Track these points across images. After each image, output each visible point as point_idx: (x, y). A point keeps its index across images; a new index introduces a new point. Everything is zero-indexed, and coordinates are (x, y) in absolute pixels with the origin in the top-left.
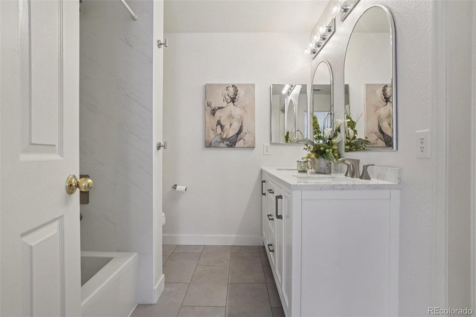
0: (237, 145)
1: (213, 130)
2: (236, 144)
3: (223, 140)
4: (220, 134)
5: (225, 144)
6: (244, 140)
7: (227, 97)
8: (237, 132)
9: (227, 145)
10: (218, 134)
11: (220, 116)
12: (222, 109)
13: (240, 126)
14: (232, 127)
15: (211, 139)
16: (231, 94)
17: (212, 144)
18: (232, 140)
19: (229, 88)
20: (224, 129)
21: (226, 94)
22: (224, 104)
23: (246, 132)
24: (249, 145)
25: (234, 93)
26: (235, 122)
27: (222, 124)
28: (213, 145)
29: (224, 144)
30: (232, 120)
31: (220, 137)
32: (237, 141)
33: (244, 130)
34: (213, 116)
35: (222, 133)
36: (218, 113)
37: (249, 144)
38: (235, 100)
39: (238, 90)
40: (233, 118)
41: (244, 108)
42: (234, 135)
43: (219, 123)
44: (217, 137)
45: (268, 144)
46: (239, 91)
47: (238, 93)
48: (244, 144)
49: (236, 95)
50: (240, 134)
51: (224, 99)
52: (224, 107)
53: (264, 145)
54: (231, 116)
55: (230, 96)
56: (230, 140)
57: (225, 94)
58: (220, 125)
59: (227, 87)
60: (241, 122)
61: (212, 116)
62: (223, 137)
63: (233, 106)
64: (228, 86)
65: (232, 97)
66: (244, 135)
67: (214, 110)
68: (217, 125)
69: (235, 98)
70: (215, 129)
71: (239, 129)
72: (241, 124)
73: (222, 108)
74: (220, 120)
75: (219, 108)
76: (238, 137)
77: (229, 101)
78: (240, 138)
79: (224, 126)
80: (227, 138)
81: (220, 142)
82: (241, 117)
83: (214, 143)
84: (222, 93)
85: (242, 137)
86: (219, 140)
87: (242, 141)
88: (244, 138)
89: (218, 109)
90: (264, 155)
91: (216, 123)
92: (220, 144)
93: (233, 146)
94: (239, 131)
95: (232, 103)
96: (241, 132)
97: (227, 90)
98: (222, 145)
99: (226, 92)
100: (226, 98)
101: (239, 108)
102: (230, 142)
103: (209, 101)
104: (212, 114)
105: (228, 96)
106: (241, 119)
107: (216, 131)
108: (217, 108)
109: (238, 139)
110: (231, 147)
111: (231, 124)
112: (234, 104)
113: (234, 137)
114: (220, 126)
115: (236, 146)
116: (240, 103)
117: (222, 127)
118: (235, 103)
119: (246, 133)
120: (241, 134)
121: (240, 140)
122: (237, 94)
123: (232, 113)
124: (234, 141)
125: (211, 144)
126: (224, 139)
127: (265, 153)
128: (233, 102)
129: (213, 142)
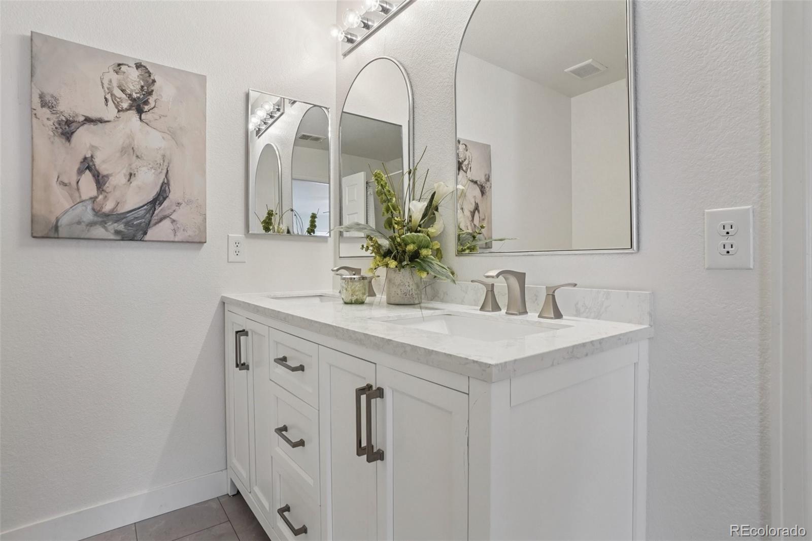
1: (65, 185)
2: (150, 232)
3: (104, 218)
4: (91, 198)
5: (113, 231)
6: (173, 221)
7: (118, 93)
8: (150, 198)
9: (117, 232)
10: (84, 197)
11: (94, 144)
12: (100, 125)
13: (161, 181)
14: (135, 182)
15: (58, 213)
16: (132, 88)
17: (60, 229)
18: (136, 218)
19: (123, 68)
20: (108, 186)
21: (115, 84)
22: (110, 112)
23: (180, 201)
24: (189, 236)
25: (142, 87)
26: (144, 169)
27: (100, 172)
28: (62, 232)
29: (106, 230)
30: (136, 163)
31: (93, 209)
32: (151, 225)
33: (175, 194)
34: (64, 141)
35: (101, 197)
36: (84, 137)
37: (190, 233)
38: (146, 108)
39: (154, 81)
40: (137, 157)
41: (172, 134)
42: (141, 205)
43: (87, 165)
44: (80, 208)
45: (239, 235)
46: (157, 84)
47: (155, 87)
48: (175, 231)
49: (150, 93)
50: (161, 204)
51: (109, 97)
52: (106, 119)
53: (228, 236)
54: (130, 150)
55: (129, 92)
56: (129, 219)
57: (110, 81)
58: (90, 171)
59: (119, 65)
60: (165, 171)
61: (59, 141)
62: (102, 207)
63: (139, 122)
64: (121, 62)
65: (135, 96)
66: (174, 207)
67: (68, 123)
68: (80, 172)
69: (146, 103)
70: (74, 184)
71: (158, 189)
72: (163, 176)
73: (101, 121)
74: (92, 157)
75: (88, 120)
76: (156, 212)
77: (125, 105)
78: (161, 215)
79: (107, 176)
80: (118, 214)
81: (91, 224)
82: (164, 156)
83: (70, 225)
84: (101, 79)
85: (167, 213)
86: (89, 216)
87: (166, 223)
88: (173, 217)
89: (83, 123)
90: (228, 262)
91: (76, 166)
92: (92, 228)
93: (139, 235)
94: (159, 195)
95: (133, 115)
96: (165, 199)
97: (117, 73)
98: (99, 232)
99: (115, 77)
100: (112, 95)
101: (160, 132)
102: (127, 224)
103: (49, 90)
104: (62, 134)
105: (123, 91)
106: (166, 164)
107: (78, 189)
108: (82, 119)
109: (155, 218)
110: (132, 239)
111: (131, 175)
112: (140, 118)
113: (142, 212)
114: (94, 176)
115: (147, 237)
116: (160, 117)
117: (100, 180)
118: (143, 116)
119: (179, 204)
120: (166, 203)
121: (161, 220)
122: (152, 91)
123: (136, 142)
124: (141, 223)
125: (56, 228)
126: (107, 216)
127: (233, 257)
128: (140, 111)
129: (64, 221)
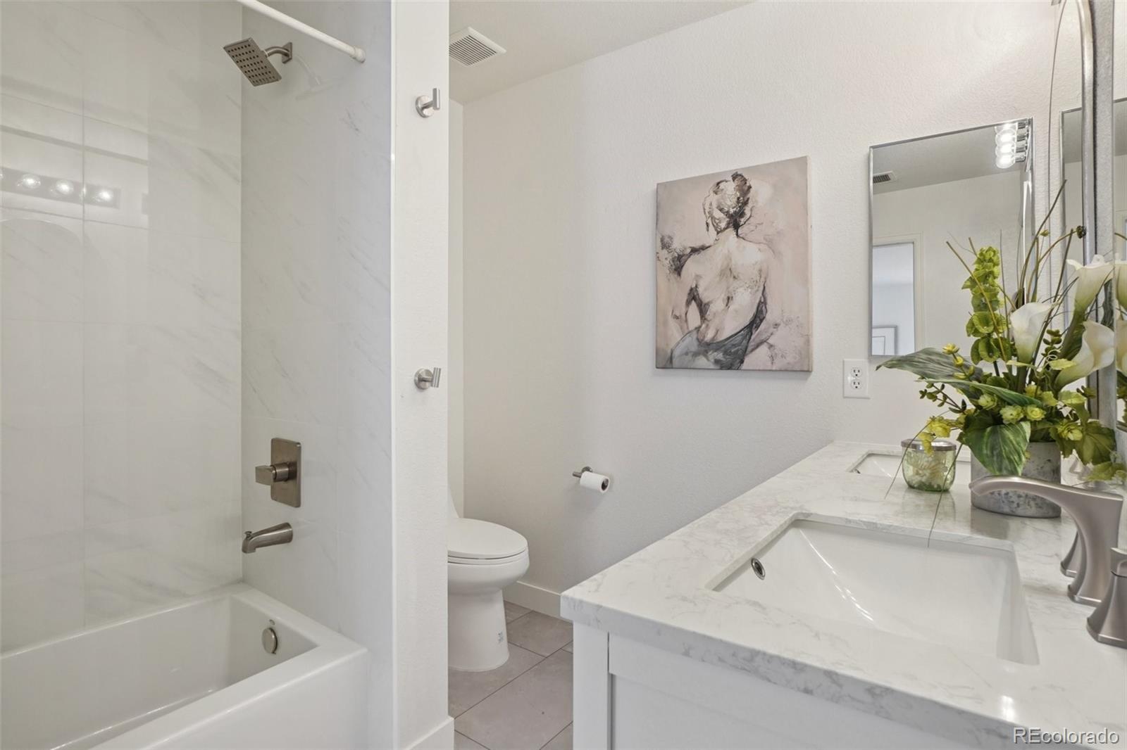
0: (750, 361)
1: (677, 318)
2: (747, 360)
3: (706, 347)
4: (696, 328)
5: (713, 360)
6: (771, 346)
7: (718, 214)
8: (747, 322)
9: (717, 362)
10: (690, 329)
11: (698, 274)
12: (702, 252)
13: (758, 301)
14: (732, 307)
15: (672, 345)
16: (729, 203)
17: (674, 360)
18: (734, 346)
19: (722, 186)
20: (709, 315)
21: (714, 206)
22: (710, 237)
23: (778, 321)
24: (788, 363)
25: (738, 198)
26: (741, 290)
27: (703, 300)
28: (676, 362)
29: (708, 360)
30: (735, 284)
31: (698, 339)
32: (747, 352)
33: (771, 316)
34: (676, 276)
35: (704, 326)
37: (790, 359)
38: (743, 220)
39: (750, 187)
40: (734, 277)
41: (770, 243)
42: (738, 330)
43: (693, 296)
44: (688, 339)
45: (861, 361)
46: (752, 190)
47: (750, 195)
48: (772, 358)
49: (746, 203)
50: (757, 327)
51: (709, 221)
52: (707, 245)
53: (844, 362)
54: (729, 273)
55: (726, 209)
56: (727, 347)
57: (711, 204)
58: (695, 300)
59: (718, 184)
60: (762, 288)
61: (674, 276)
62: (704, 337)
63: (736, 239)
64: (719, 181)
65: (732, 211)
66: (772, 330)
67: (680, 258)
68: (688, 303)
69: (742, 214)
70: (684, 316)
71: (754, 310)
72: (760, 294)
73: (703, 248)
74: (696, 287)
75: (694, 251)
76: (753, 337)
77: (723, 225)
78: (758, 340)
79: (708, 304)
80: (718, 342)
81: (696, 354)
82: (760, 271)
83: (681, 355)
84: (704, 205)
85: (763, 337)
86: (694, 347)
87: (763, 349)
88: (770, 341)
89: (690, 255)
90: (843, 397)
91: (685, 298)
92: (697, 358)
93: (736, 365)
94: (755, 316)
95: (731, 232)
96: (761, 321)
97: (716, 193)
98: (702, 361)
99: (714, 199)
100: (713, 218)
101: (756, 243)
102: (725, 353)
103: (667, 232)
104: (675, 270)
105: (721, 210)
106: (763, 279)
107: (686, 321)
108: (689, 250)
109: (752, 344)
110: (730, 368)
111: (728, 298)
112: (737, 235)
113: (739, 338)
114: (698, 306)
115: (744, 366)
116: (756, 227)
117: (703, 308)
118: (740, 231)
119: (776, 325)
120: (763, 326)
121: (758, 346)
122: (748, 199)
123: (733, 262)
124: (738, 350)
125: (671, 359)
126: (708, 344)
127: (850, 391)
128: (736, 225)
129: (677, 353)
